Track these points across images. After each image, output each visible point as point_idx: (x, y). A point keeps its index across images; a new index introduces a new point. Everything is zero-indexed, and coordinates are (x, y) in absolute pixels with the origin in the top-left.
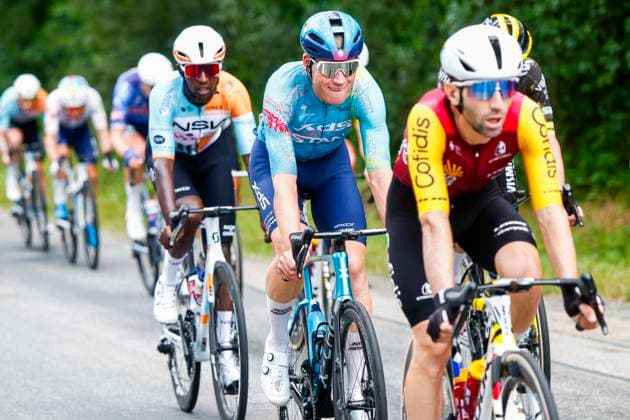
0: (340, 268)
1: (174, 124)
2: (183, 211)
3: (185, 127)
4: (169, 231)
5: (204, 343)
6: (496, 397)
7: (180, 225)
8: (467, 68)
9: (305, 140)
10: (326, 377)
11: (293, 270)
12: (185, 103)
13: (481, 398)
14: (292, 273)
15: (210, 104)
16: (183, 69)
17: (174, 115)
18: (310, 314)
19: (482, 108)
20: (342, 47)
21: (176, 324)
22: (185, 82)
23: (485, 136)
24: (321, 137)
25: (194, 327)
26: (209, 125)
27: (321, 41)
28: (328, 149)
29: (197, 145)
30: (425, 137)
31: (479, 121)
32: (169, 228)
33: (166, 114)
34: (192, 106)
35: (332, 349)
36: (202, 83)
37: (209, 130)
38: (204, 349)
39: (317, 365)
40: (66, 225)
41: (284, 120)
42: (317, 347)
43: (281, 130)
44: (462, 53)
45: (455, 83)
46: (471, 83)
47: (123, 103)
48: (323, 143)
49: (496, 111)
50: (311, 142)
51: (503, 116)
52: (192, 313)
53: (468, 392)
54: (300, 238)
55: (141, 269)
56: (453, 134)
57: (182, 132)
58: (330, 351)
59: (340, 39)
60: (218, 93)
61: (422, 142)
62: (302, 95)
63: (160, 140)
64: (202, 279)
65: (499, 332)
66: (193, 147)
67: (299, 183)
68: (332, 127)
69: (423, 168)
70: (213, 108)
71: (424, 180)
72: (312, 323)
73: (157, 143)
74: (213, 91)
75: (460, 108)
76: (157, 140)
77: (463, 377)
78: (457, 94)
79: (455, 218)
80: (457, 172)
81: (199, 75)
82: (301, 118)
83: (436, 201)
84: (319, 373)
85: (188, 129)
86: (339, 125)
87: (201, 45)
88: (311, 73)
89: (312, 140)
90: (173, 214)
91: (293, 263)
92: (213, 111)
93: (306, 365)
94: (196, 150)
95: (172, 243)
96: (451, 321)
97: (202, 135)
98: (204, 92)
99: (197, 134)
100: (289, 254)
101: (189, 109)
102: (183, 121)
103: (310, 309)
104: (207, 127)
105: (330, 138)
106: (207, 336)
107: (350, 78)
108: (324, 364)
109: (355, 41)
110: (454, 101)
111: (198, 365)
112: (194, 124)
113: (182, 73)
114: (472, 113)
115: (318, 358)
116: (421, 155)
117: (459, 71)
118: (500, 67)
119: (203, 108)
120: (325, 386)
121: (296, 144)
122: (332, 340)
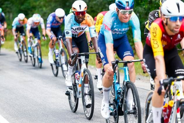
0: (126, 71)
1: (72, 28)
2: (75, 54)
3: (75, 29)
4: (71, 60)
5: (80, 93)
6: (178, 112)
7: (74, 58)
8: (169, 12)
9: (115, 33)
10: (121, 104)
11: (112, 72)
12: (75, 22)
13: (172, 112)
14: (112, 73)
15: (83, 23)
16: (75, 13)
17: (72, 26)
18: (116, 85)
19: (173, 25)
20: (128, 6)
21: (71, 87)
22: (75, 17)
23: (174, 33)
24: (120, 32)
25: (77, 88)
26: (82, 29)
27: (122, 4)
28: (122, 36)
29: (78, 34)
30: (156, 33)
31: (172, 28)
32: (71, 59)
33: (70, 25)
34: (77, 23)
35: (123, 96)
36: (80, 17)
37: (82, 30)
38: (80, 94)
39: (118, 100)
40: (32, 55)
41: (110, 27)
42: (118, 95)
43: (109, 30)
44: (168, 7)
45: (165, 17)
46: (170, 17)
47: (50, 22)
48: (121, 34)
49: (177, 26)
50: (117, 34)
51: (179, 27)
52: (76, 84)
53: (168, 111)
54: (114, 63)
55: (53, 69)
56: (164, 32)
57: (74, 30)
58: (122, 96)
59: (128, 3)
60: (85, 20)
61: (155, 34)
62: (115, 19)
63: (68, 33)
64: (79, 73)
65: (179, 92)
66: (77, 35)
67: (114, 46)
68: (123, 29)
69: (155, 42)
70: (83, 24)
71: (155, 46)
72: (116, 88)
73: (67, 34)
74: (83, 19)
75: (167, 24)
76: (67, 33)
77: (166, 106)
78: (166, 20)
79: (166, 57)
80: (165, 43)
81: (79, 15)
82: (115, 26)
83: (160, 52)
84: (118, 103)
85: (76, 30)
86: (126, 29)
87: (80, 6)
88: (118, 13)
89: (118, 33)
90: (72, 55)
91: (112, 70)
92: (83, 25)
93: (114, 100)
94: (77, 36)
95: (72, 63)
96: (165, 89)
97: (80, 32)
98: (81, 20)
99: (78, 31)
100: (111, 67)
101: (76, 24)
102: (74, 27)
103: (116, 84)
104: (81, 29)
105: (123, 33)
106: (81, 91)
107: (130, 15)
108: (120, 100)
109: (132, 4)
110: (165, 22)
111: (78, 99)
112: (77, 29)
113: (74, 14)
114: (170, 26)
115: (118, 98)
116: (155, 38)
117: (166, 13)
118: (179, 12)
119: (80, 24)
120: (121, 106)
121: (113, 35)
122: (123, 93)
